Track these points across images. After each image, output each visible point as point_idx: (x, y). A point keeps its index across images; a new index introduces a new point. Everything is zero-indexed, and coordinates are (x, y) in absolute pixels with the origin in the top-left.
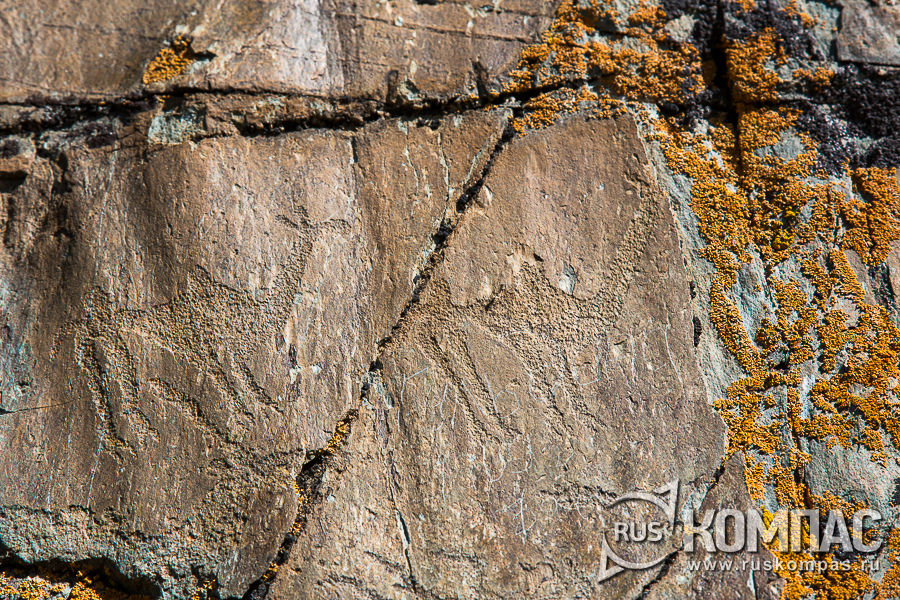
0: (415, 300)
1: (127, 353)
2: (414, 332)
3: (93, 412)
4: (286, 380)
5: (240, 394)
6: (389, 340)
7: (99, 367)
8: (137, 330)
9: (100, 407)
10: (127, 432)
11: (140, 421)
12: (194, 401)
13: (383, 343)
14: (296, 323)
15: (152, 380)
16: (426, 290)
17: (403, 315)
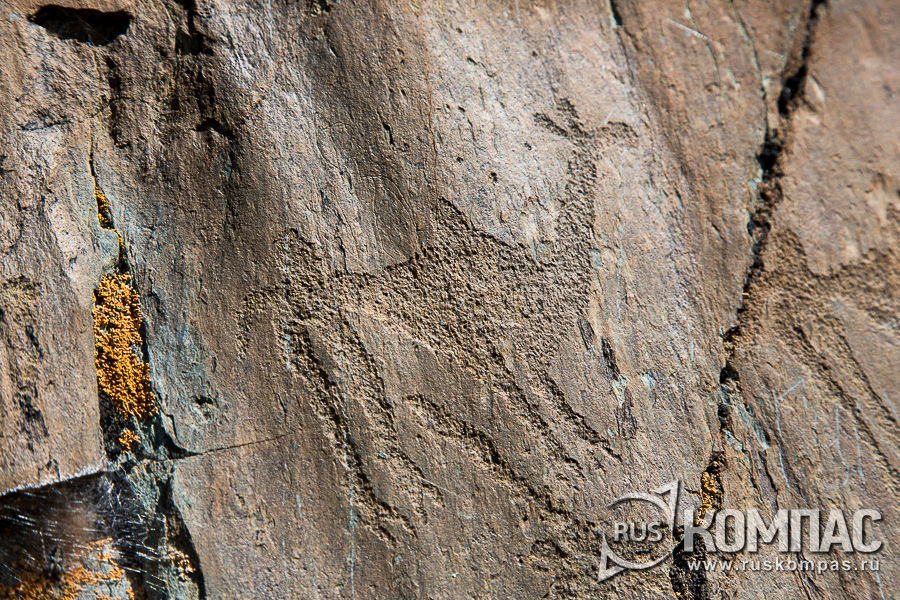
0: (758, 265)
1: (363, 350)
2: (768, 318)
3: (327, 454)
4: (611, 402)
5: (551, 425)
6: (736, 331)
7: (323, 374)
8: (367, 310)
9: (338, 446)
10: (391, 491)
11: (405, 472)
12: (482, 436)
13: (729, 336)
14: (602, 302)
15: (410, 398)
16: (768, 247)
17: (746, 288)
